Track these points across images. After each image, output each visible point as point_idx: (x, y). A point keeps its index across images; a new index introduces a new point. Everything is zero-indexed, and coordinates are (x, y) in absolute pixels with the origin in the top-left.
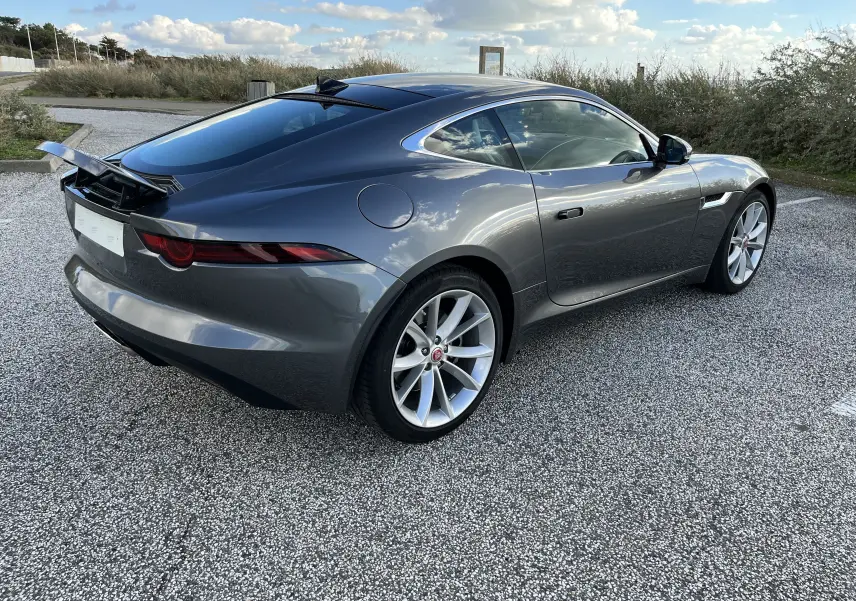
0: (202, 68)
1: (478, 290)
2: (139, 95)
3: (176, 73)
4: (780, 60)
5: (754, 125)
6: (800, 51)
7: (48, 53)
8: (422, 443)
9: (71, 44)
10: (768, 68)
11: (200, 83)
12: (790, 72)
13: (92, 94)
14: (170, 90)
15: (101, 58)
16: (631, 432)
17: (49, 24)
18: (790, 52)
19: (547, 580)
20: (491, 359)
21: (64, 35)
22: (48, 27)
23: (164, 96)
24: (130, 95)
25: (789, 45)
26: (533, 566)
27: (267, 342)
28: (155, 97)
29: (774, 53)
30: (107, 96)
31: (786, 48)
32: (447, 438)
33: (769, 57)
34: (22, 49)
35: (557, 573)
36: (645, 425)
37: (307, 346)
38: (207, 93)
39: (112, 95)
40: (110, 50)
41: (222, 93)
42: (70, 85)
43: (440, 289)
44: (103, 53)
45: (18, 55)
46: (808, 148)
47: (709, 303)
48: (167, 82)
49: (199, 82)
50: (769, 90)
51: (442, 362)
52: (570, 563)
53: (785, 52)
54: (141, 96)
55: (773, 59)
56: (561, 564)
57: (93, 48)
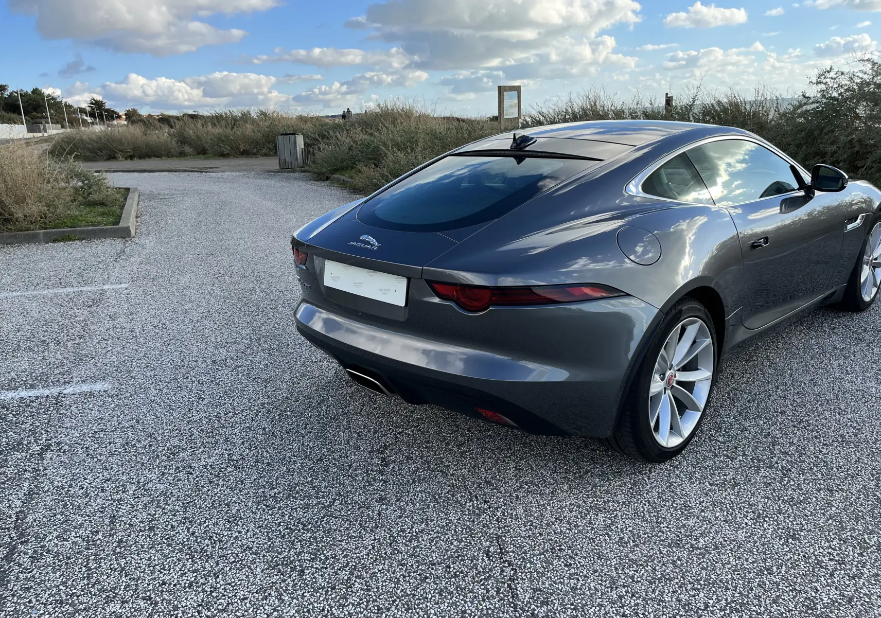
0: (215, 125)
1: (705, 318)
2: (158, 156)
3: (191, 132)
4: (826, 84)
5: (804, 147)
6: (842, 73)
7: (38, 117)
8: (660, 463)
9: (61, 108)
10: (813, 92)
11: (221, 139)
12: (835, 94)
13: (111, 157)
14: (187, 149)
15: (89, 120)
16: (848, 443)
17: (37, 89)
18: (832, 74)
19: (851, 570)
20: (711, 380)
21: (53, 99)
22: (35, 91)
23: (182, 155)
24: (149, 157)
25: (831, 69)
26: (831, 560)
27: (554, 374)
28: (173, 156)
29: (819, 76)
30: (126, 159)
31: (829, 72)
32: (679, 457)
33: (814, 80)
34: (13, 116)
35: (856, 563)
36: (856, 435)
37: (583, 375)
38: (226, 149)
39: (131, 157)
40: (99, 111)
41: (242, 148)
42: (88, 149)
43: (681, 319)
44: (92, 115)
45: (10, 121)
46: (862, 167)
47: (845, 320)
48: (183, 140)
49: (219, 139)
50: (816, 113)
51: (673, 386)
52: (861, 554)
53: (828, 75)
54: (161, 157)
55: (818, 83)
56: (854, 557)
57: (82, 111)
